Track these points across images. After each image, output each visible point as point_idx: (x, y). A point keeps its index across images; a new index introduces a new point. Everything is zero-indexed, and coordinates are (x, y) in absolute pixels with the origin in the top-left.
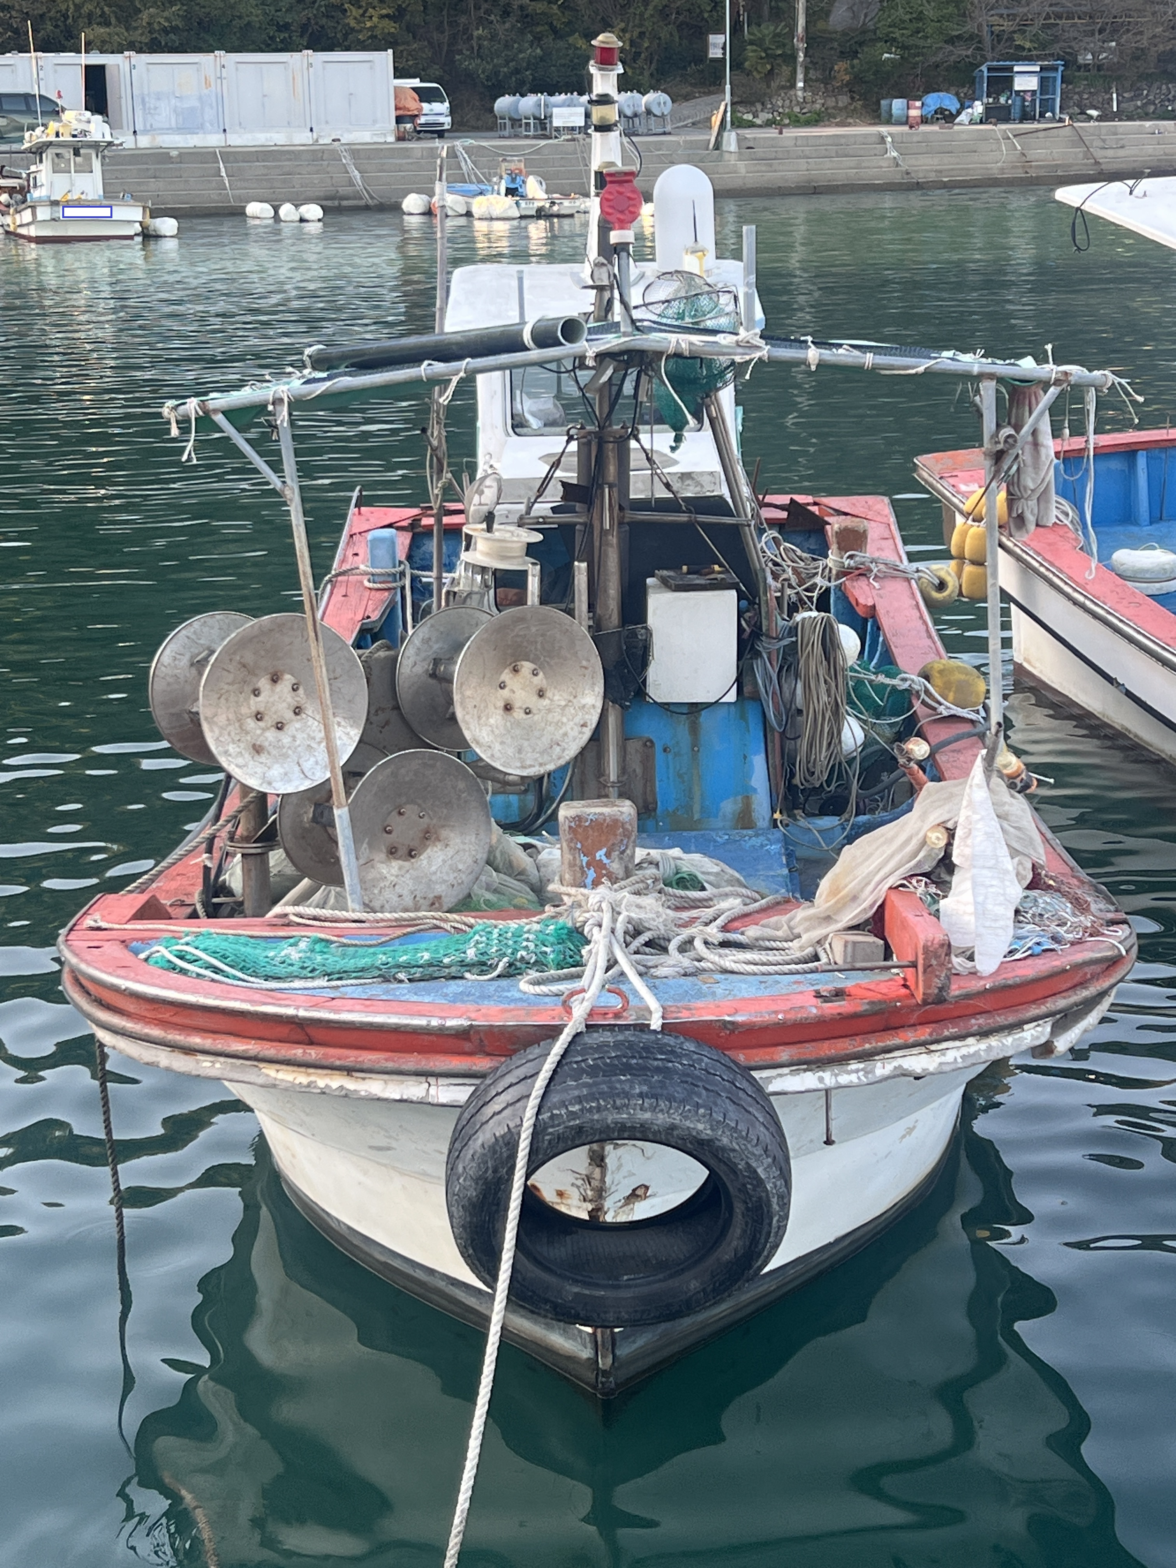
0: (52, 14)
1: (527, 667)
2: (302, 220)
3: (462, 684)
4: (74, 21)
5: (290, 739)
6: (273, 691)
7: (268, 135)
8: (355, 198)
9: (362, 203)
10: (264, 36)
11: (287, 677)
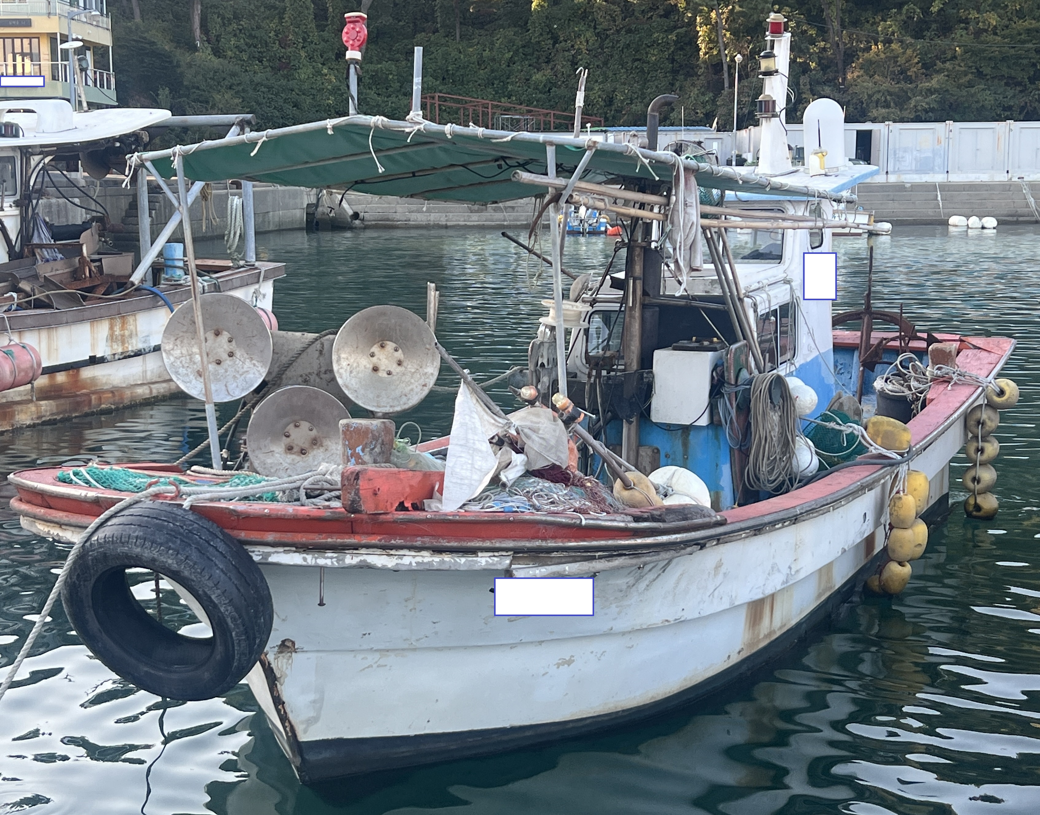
0: (854, 101)
1: (390, 345)
2: (983, 228)
3: (338, 350)
4: (867, 105)
5: (223, 371)
6: (215, 340)
7: (977, 175)
8: (1028, 216)
9: (1033, 219)
10: (994, 114)
11: (225, 333)
